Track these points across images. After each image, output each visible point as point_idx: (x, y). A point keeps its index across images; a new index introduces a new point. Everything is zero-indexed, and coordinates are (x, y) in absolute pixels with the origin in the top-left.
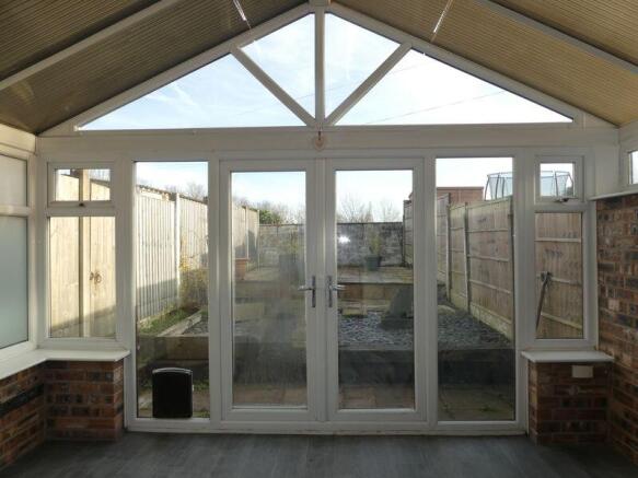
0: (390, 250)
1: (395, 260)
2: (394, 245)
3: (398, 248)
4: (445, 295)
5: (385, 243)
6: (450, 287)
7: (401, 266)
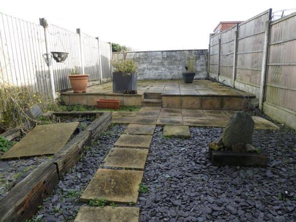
0: (199, 69)
1: (202, 75)
2: (202, 65)
3: (204, 67)
4: (257, 107)
5: (196, 64)
6: (264, 100)
7: (206, 79)
